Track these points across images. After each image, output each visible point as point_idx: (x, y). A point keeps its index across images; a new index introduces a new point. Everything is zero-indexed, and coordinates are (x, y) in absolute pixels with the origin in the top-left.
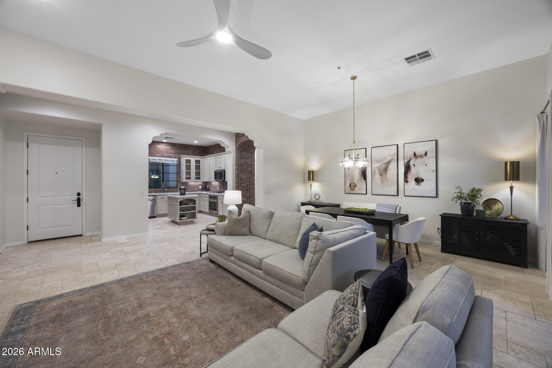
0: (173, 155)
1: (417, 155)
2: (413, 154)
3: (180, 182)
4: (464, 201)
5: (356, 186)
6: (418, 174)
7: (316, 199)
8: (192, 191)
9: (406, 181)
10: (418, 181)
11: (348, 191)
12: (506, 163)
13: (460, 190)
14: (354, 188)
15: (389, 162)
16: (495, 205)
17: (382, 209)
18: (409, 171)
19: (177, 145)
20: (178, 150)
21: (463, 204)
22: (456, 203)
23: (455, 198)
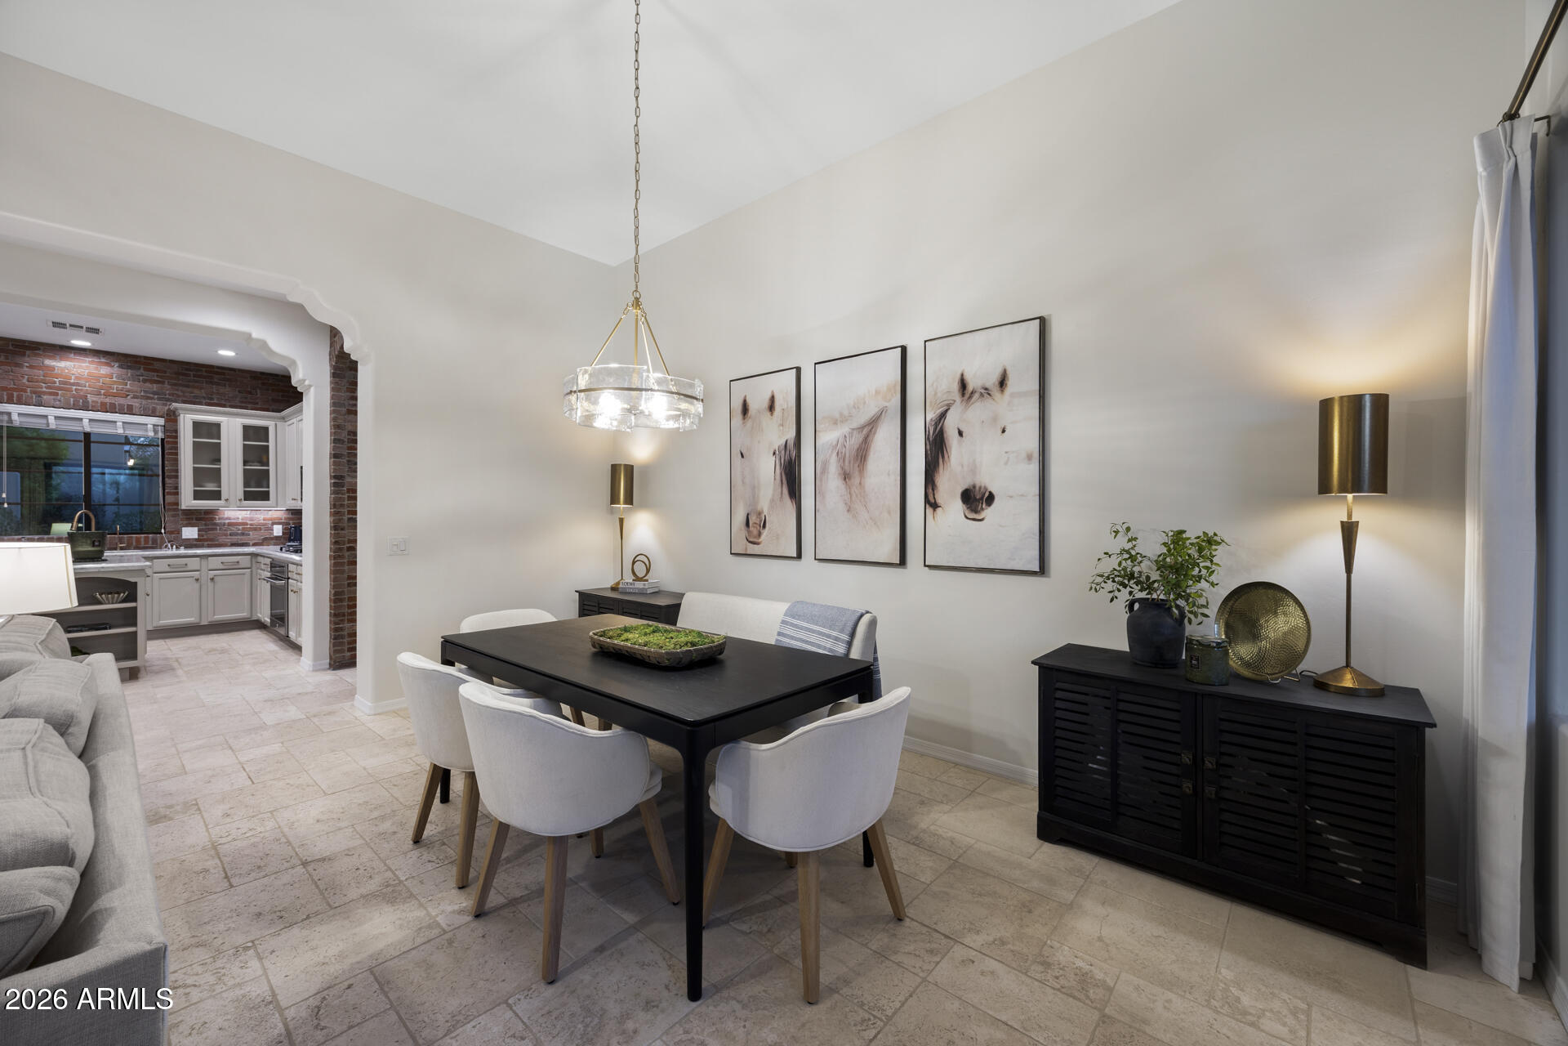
0: (136, 403)
1: (970, 388)
2: (956, 386)
3: (177, 510)
4: (1143, 595)
5: (764, 526)
6: (973, 470)
7: (638, 579)
8: (233, 545)
9: (931, 503)
10: (975, 500)
11: (741, 546)
12: (1326, 405)
13: (1129, 541)
14: (760, 534)
15: (873, 424)
16: (1275, 613)
17: (802, 628)
18: (943, 457)
19: (157, 365)
20: (163, 383)
21: (1136, 606)
22: (1112, 600)
23: (1108, 578)
